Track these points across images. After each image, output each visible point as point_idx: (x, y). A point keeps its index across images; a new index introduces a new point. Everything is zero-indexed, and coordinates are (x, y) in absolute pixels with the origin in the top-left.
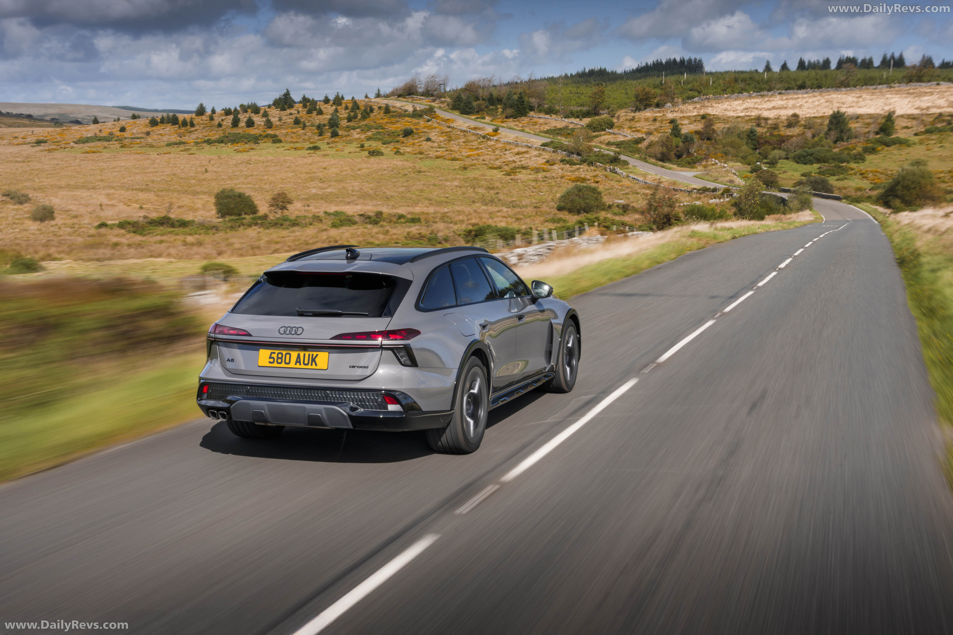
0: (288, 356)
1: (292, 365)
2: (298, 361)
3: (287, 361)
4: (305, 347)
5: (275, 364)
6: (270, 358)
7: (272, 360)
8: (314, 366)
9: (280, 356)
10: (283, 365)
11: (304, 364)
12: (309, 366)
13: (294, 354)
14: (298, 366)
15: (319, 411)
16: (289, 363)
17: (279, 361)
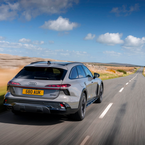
0: (31, 91)
1: (33, 94)
2: (35, 93)
3: (31, 93)
4: (37, 89)
5: (28, 94)
6: (26, 91)
7: (27, 92)
8: (39, 94)
9: (29, 91)
10: (30, 94)
11: (37, 94)
12: (38, 94)
13: (33, 91)
14: (34, 94)
15: (41, 108)
16: (32, 93)
17: (29, 92)
